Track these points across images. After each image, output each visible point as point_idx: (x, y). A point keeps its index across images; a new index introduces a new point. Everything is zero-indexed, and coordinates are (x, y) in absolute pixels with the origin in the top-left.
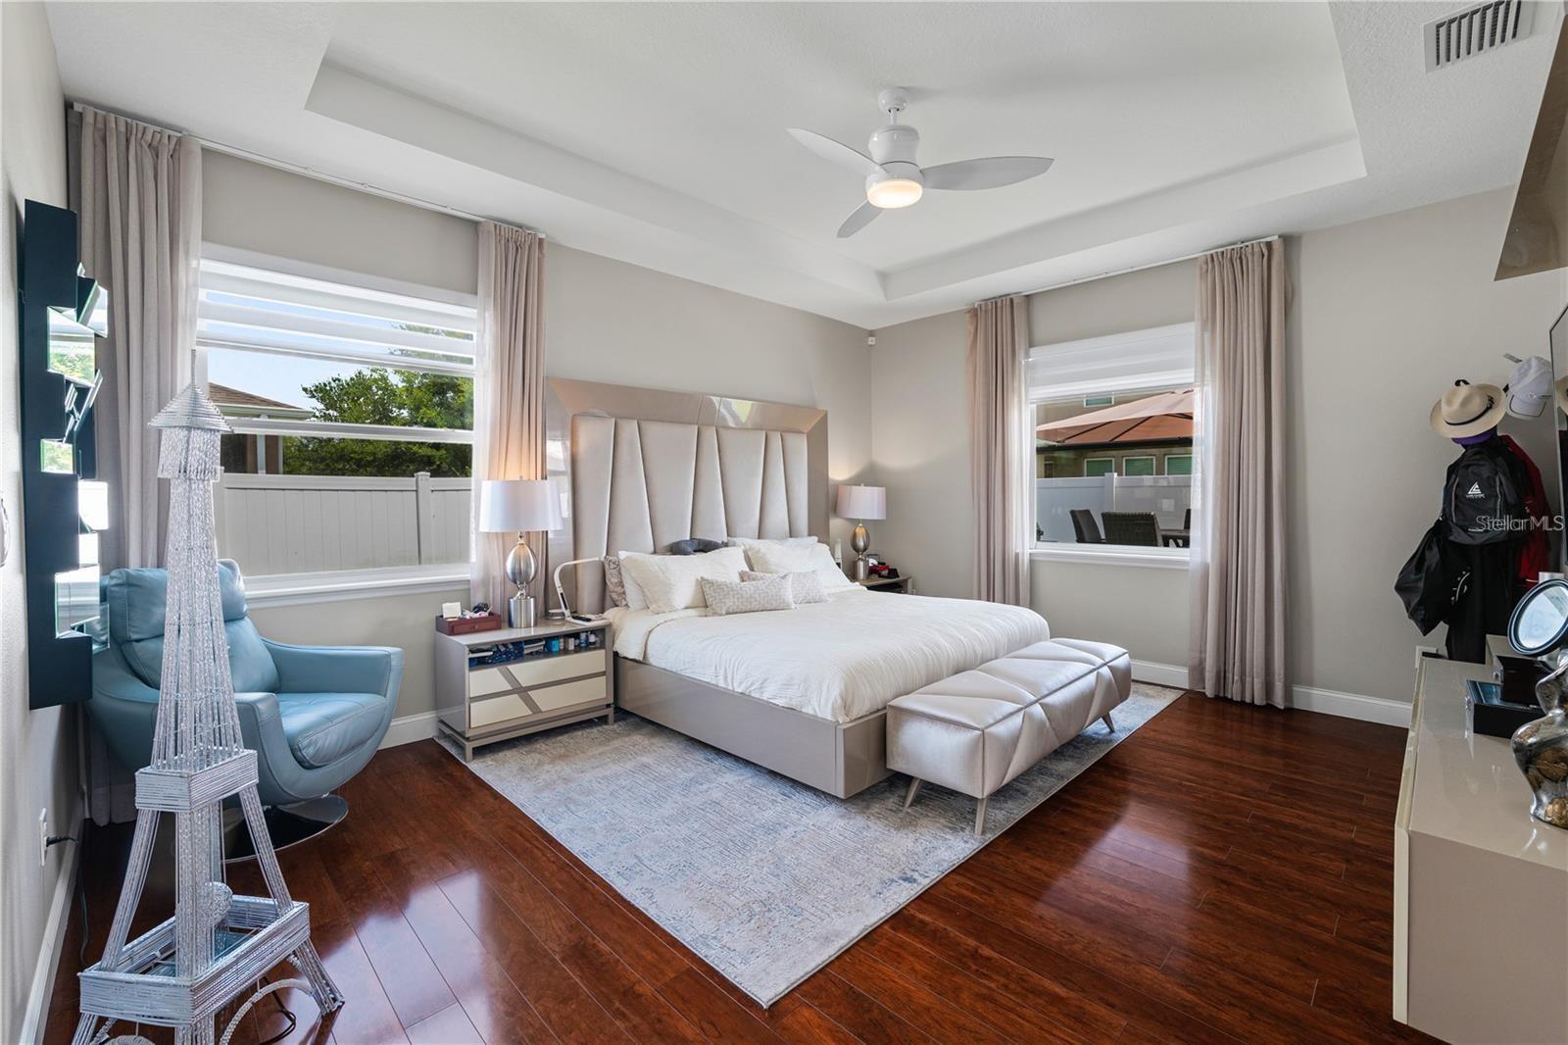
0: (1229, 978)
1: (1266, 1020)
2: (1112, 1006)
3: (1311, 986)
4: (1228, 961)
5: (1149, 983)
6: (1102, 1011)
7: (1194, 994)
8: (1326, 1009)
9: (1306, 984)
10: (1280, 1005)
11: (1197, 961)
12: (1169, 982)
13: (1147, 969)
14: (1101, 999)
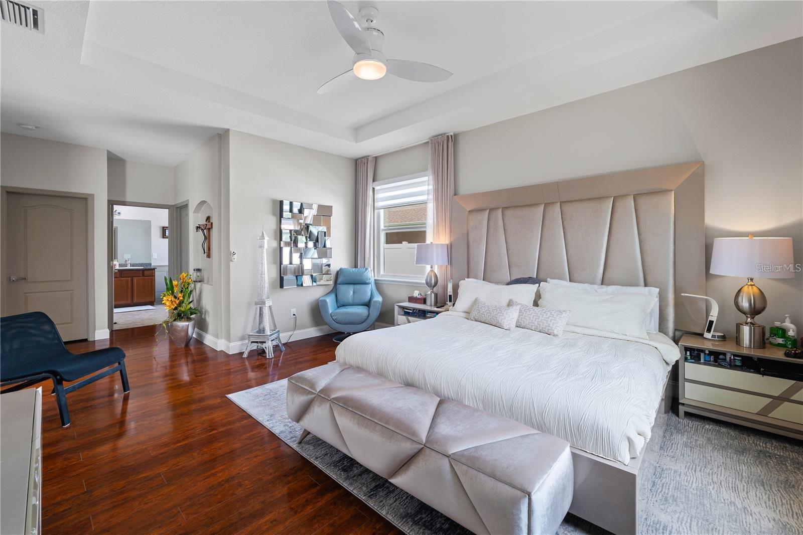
0: (133, 494)
1: (106, 495)
2: (160, 454)
3: (95, 524)
4: (140, 499)
5: (159, 467)
6: (161, 451)
7: (141, 478)
8: (83, 521)
9: (98, 523)
10: (104, 504)
11: (151, 488)
12: (153, 473)
13: (165, 469)
14: (166, 452)
